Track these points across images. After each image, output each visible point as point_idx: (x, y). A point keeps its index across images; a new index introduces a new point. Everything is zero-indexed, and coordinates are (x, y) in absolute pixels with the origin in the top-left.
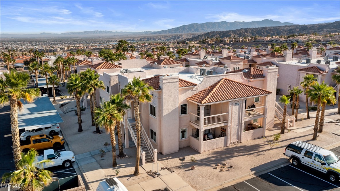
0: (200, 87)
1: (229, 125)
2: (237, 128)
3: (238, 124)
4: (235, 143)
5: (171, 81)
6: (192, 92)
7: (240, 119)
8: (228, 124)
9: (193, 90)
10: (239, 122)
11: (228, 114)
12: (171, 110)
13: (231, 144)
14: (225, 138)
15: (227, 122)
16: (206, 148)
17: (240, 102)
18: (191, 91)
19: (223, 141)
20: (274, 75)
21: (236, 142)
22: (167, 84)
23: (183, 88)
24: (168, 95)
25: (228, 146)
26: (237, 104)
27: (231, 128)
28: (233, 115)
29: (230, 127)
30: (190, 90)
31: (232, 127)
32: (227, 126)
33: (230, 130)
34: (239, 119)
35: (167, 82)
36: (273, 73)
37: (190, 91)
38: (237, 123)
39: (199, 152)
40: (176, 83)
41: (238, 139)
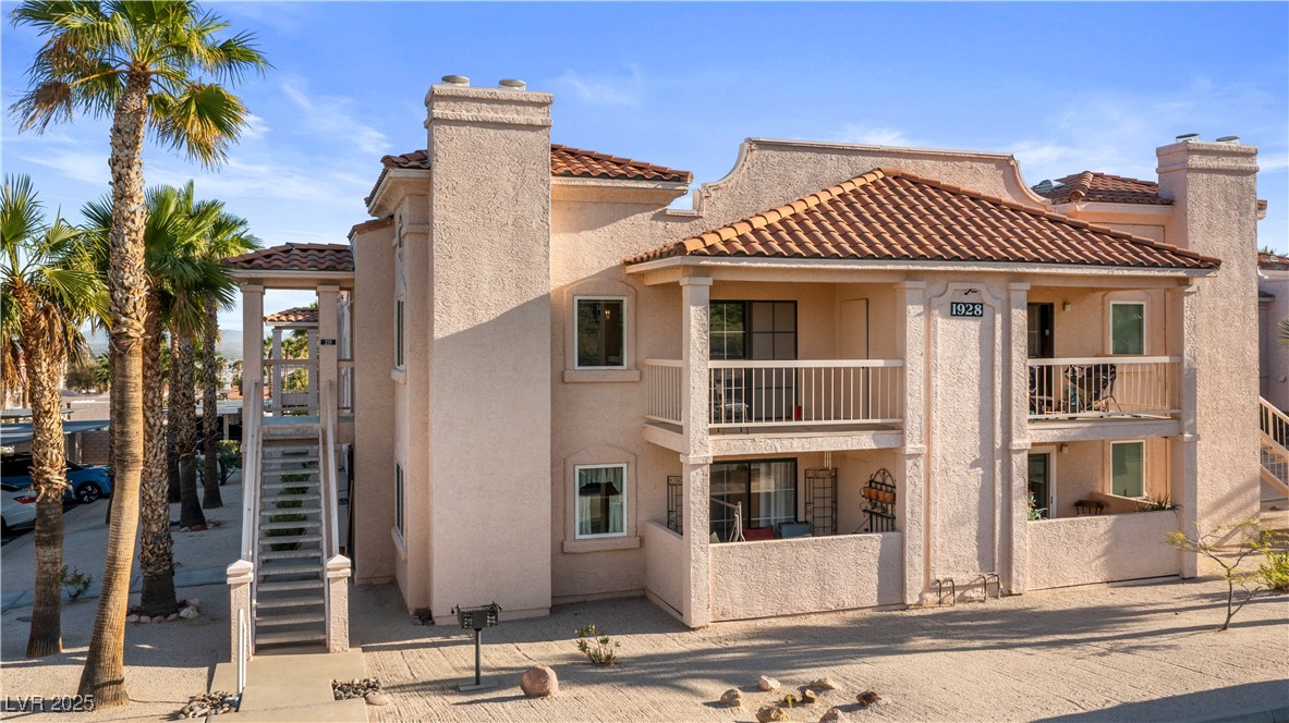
0: (720, 205)
1: (910, 448)
2: (975, 478)
3: (981, 449)
4: (969, 593)
5: (488, 113)
6: (661, 224)
7: (998, 417)
8: (904, 444)
9: (664, 217)
10: (993, 443)
11: (903, 369)
12: (495, 313)
13: (931, 597)
14: (883, 541)
15: (898, 429)
16: (737, 593)
17: (987, 298)
18: (656, 218)
19: (874, 561)
20: (1234, 191)
21: (969, 587)
22: (464, 130)
23: (591, 182)
24: (473, 208)
25: (909, 602)
26: (961, 310)
27: (928, 475)
28: (938, 382)
29: (921, 463)
30: (648, 215)
31: (937, 466)
32: (893, 454)
33: (921, 484)
34: (986, 416)
35: (465, 115)
36: (1230, 179)
37: (644, 218)
38: (971, 445)
39: (685, 620)
40: (531, 135)
41: (985, 559)
